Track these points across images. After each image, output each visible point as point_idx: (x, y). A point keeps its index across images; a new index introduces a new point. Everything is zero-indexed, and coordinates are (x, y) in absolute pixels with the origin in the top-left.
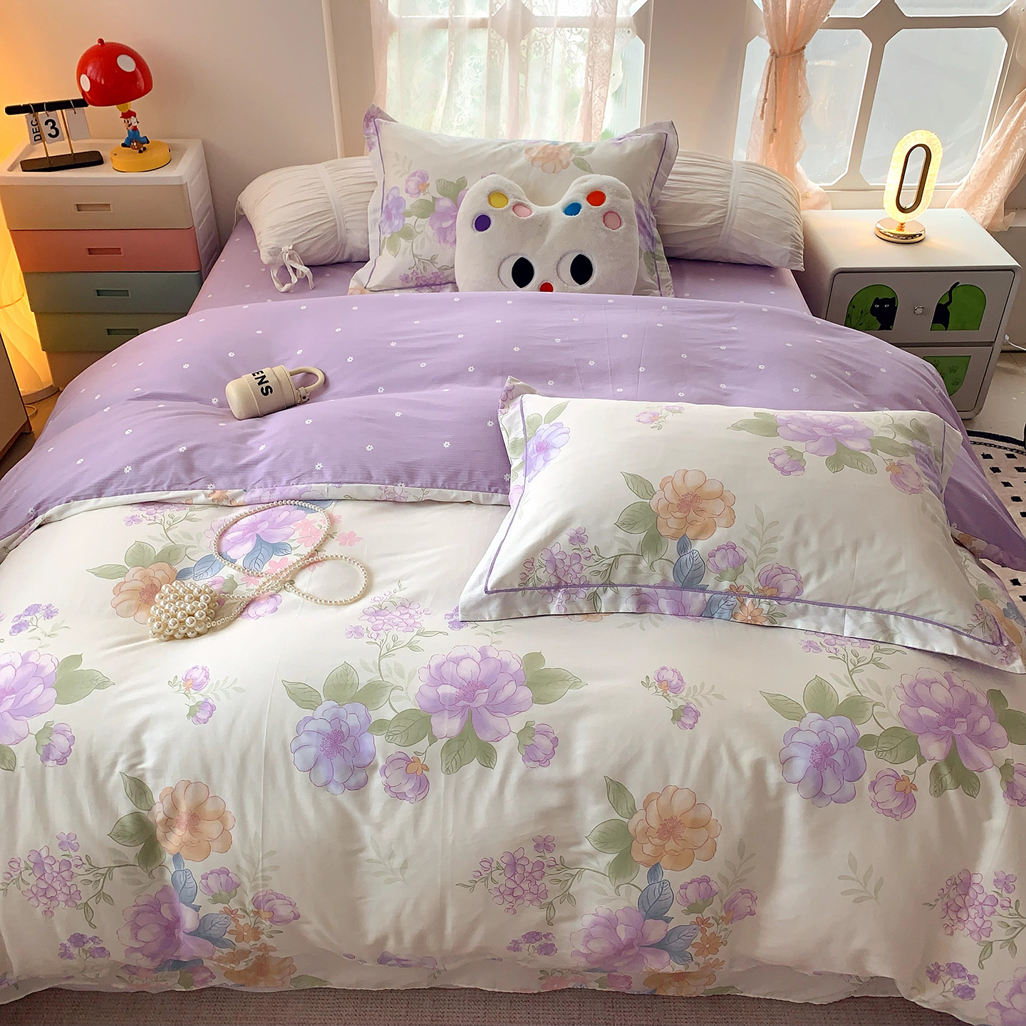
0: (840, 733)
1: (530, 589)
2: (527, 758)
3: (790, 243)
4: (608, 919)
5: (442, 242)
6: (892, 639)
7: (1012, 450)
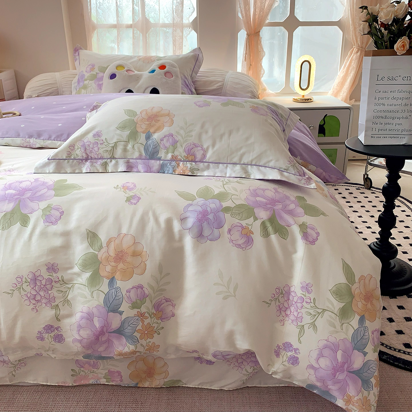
0: (213, 206)
1: (72, 159)
2: (46, 221)
3: (250, 94)
4: (88, 314)
5: (99, 90)
6: (250, 176)
7: (359, 187)
